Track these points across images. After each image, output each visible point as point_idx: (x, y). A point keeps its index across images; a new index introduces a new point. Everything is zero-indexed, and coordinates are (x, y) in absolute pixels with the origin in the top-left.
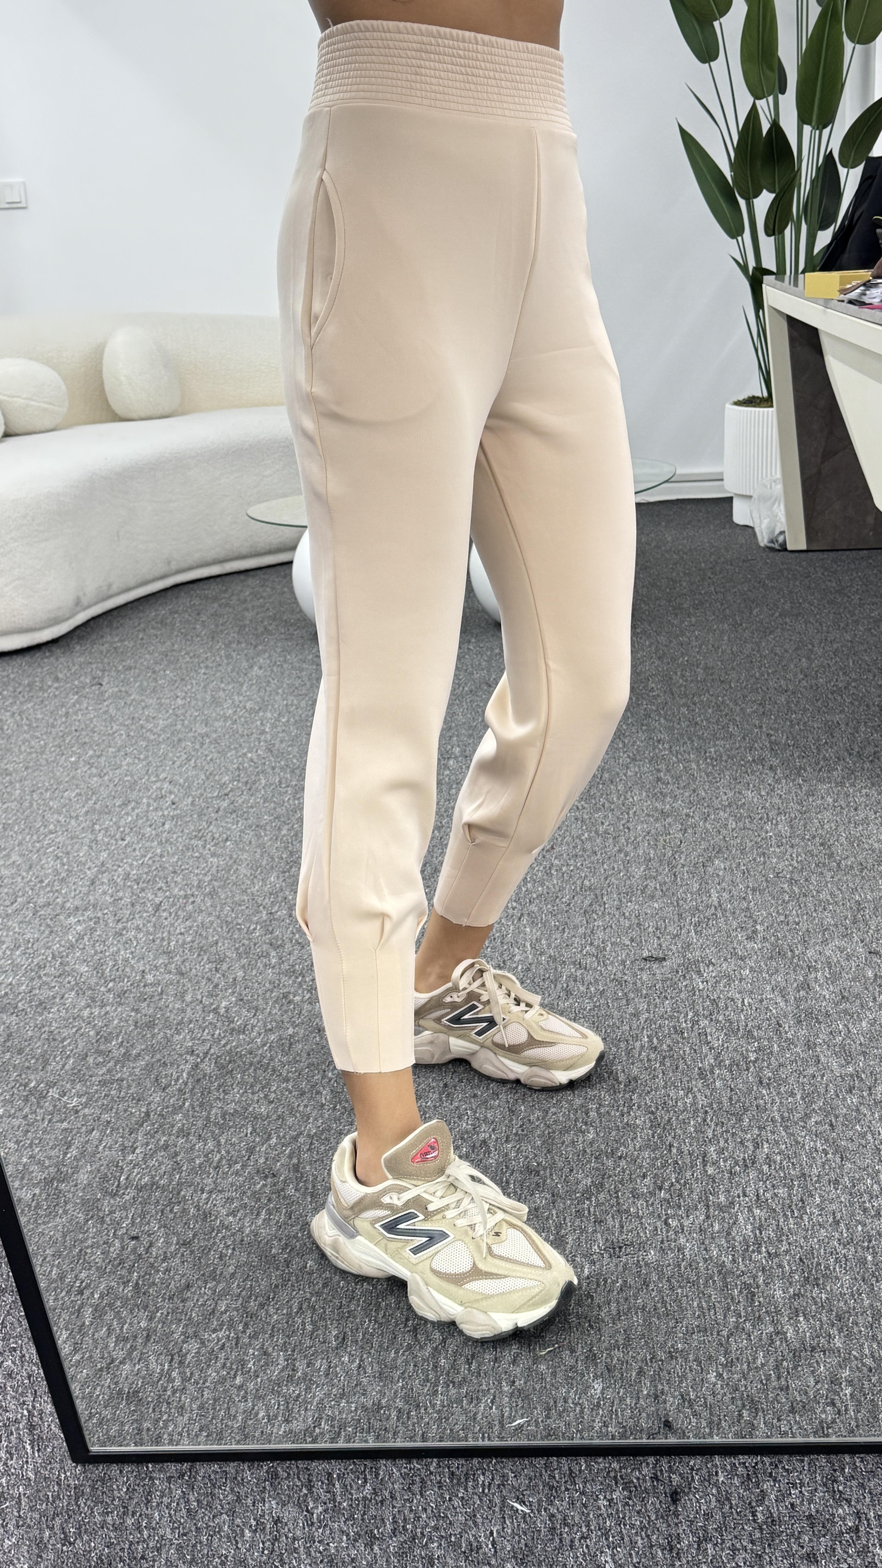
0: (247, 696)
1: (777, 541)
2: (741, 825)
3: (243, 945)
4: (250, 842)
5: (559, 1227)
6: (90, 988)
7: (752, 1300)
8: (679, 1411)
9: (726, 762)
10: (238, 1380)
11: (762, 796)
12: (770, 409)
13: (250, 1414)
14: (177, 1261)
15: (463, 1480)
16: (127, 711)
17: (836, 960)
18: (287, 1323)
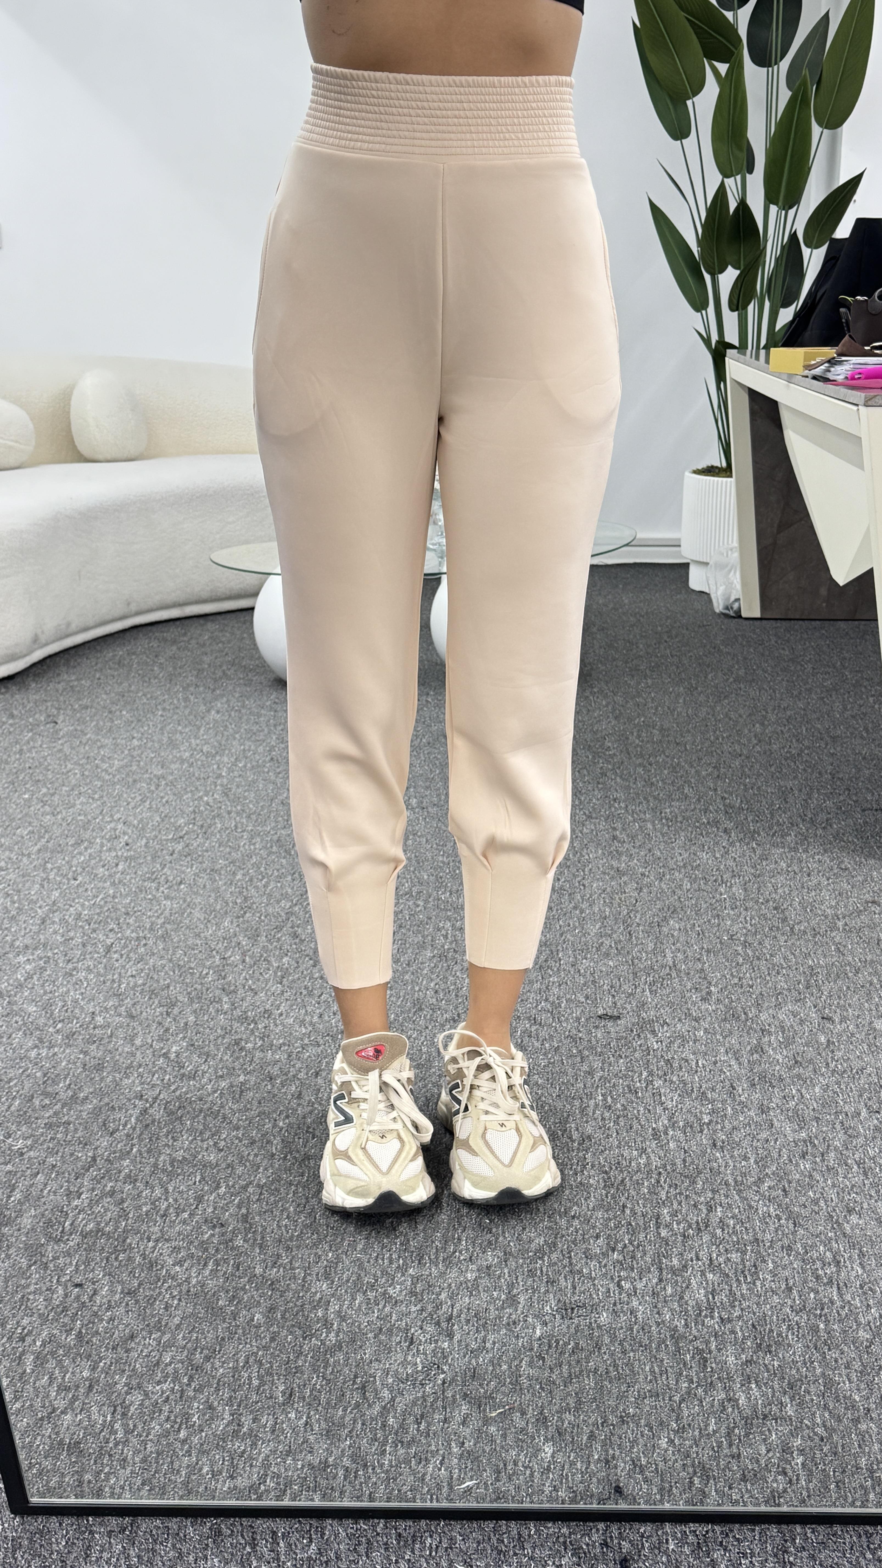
0: (205, 740)
1: (732, 608)
2: (695, 886)
3: (196, 989)
4: (205, 886)
5: (511, 1286)
6: (37, 1029)
7: (705, 1366)
8: (630, 1477)
9: (681, 823)
10: (183, 1434)
11: (716, 858)
12: (729, 479)
13: (193, 1469)
14: (122, 1310)
15: (410, 1542)
16: (82, 750)
17: (789, 1024)
18: (233, 1377)
